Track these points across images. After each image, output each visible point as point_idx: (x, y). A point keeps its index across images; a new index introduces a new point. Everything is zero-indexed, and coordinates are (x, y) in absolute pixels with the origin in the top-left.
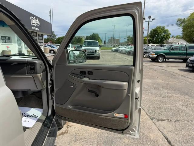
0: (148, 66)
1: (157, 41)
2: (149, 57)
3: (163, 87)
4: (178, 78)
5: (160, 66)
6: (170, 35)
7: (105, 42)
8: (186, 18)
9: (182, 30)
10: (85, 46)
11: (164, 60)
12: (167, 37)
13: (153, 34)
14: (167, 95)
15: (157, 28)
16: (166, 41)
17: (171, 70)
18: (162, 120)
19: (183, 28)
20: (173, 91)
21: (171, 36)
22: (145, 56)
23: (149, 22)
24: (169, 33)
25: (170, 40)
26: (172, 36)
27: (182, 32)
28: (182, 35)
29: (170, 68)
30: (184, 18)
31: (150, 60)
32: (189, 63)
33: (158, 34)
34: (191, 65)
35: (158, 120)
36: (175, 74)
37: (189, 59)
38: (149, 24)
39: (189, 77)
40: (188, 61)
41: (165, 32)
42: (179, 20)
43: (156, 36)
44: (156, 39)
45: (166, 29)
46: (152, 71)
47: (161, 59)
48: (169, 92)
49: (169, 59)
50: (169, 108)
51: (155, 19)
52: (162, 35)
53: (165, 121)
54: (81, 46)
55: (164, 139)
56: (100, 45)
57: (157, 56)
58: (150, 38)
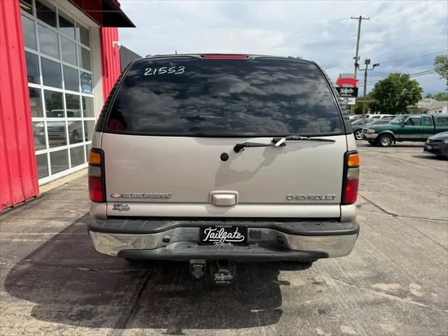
1: (390, 106)
3: (375, 172)
4: (404, 165)
5: (383, 152)
6: (421, 93)
11: (391, 143)
12: (414, 97)
13: (381, 92)
15: (391, 78)
16: (411, 106)
20: (386, 175)
21: (423, 95)
22: (359, 137)
23: (366, 72)
24: (421, 89)
25: (420, 104)
26: (426, 96)
29: (400, 154)
32: (429, 145)
33: (392, 92)
34: (431, 148)
36: (402, 161)
37: (429, 138)
38: (366, 75)
39: (422, 164)
41: (410, 85)
42: (440, 60)
43: (387, 96)
44: (389, 102)
45: (411, 79)
47: (386, 140)
48: (381, 175)
49: (401, 140)
51: (378, 65)
52: (403, 93)
57: (376, 135)
58: (374, 100)
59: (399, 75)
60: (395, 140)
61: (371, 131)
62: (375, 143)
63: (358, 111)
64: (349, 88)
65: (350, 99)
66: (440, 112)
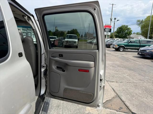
0: (112, 54)
1: (122, 36)
2: (113, 48)
3: (118, 66)
4: (130, 61)
5: (120, 54)
7: (82, 35)
8: (143, 20)
9: (140, 28)
10: (67, 39)
11: (124, 50)
12: (129, 33)
13: (119, 31)
14: (119, 70)
15: (122, 27)
16: (128, 36)
17: (127, 57)
18: (113, 82)
19: (141, 27)
20: (124, 69)
21: (132, 33)
22: (111, 47)
24: (131, 31)
25: (131, 36)
27: (141, 30)
28: (141, 32)
29: (127, 55)
30: (142, 20)
31: (114, 49)
32: (140, 52)
33: (123, 31)
34: (141, 53)
35: (111, 82)
36: (129, 59)
37: (140, 49)
38: (114, 24)
39: (138, 61)
40: (139, 50)
41: (128, 29)
42: (138, 21)
43: (121, 33)
45: (129, 27)
46: (114, 57)
47: (122, 49)
48: (121, 68)
49: (127, 49)
50: (119, 76)
51: (119, 20)
52: (126, 32)
53: (114, 82)
54: (64, 39)
55: (112, 89)
56: (78, 38)
57: (118, 47)
58: (117, 34)
59: (125, 25)
60: (125, 49)
61: (116, 45)
62: (117, 50)
63: (111, 37)
64: (108, 29)
65: (108, 33)
66: (138, 38)
